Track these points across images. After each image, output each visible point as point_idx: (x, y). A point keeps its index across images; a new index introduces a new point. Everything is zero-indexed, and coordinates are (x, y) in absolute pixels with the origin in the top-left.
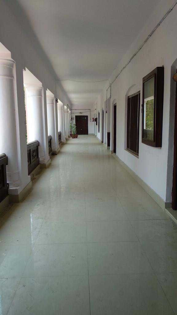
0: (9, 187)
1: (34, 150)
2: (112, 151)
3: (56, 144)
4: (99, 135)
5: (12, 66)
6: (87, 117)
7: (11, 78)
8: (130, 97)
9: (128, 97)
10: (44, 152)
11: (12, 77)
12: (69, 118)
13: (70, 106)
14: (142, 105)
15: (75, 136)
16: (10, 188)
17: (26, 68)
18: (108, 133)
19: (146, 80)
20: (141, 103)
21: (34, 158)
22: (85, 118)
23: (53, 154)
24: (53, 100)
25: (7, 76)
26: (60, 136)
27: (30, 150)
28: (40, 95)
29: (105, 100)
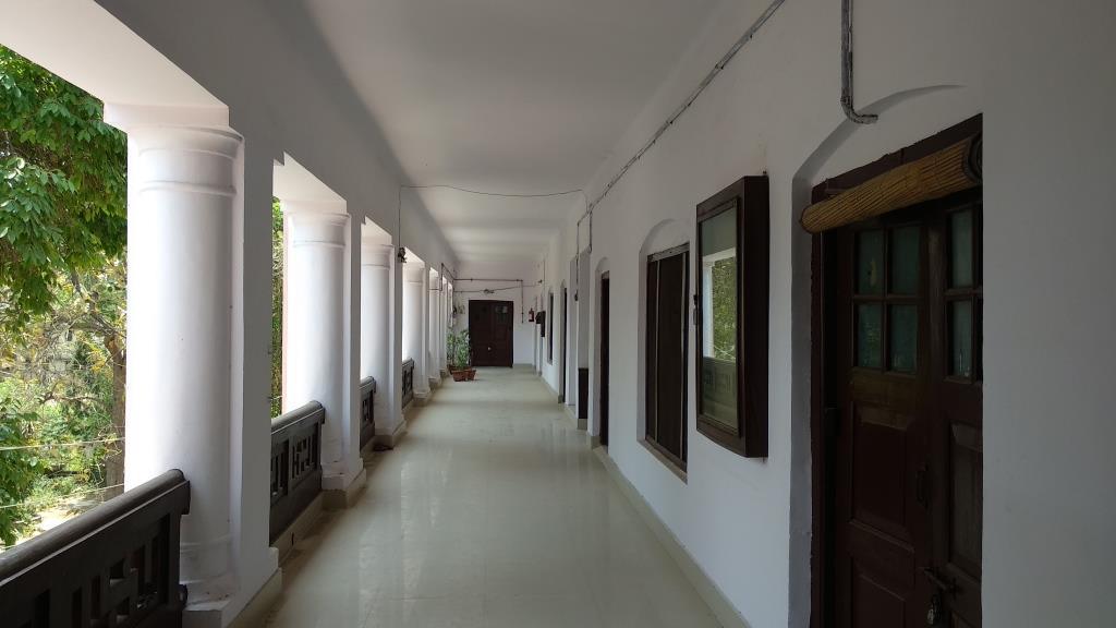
0: (189, 601)
1: (305, 441)
2: (593, 438)
3: (392, 410)
4: (551, 374)
5: (233, 152)
6: (510, 304)
7: (224, 194)
8: (657, 258)
9: (650, 257)
10: (343, 444)
11: (231, 189)
12: (447, 309)
13: (452, 267)
14: (695, 297)
15: (463, 374)
16: (191, 608)
17: (286, 155)
18: (580, 370)
19: (707, 212)
20: (693, 291)
21: (303, 470)
22: (505, 310)
23: (377, 445)
24: (389, 252)
25: (209, 186)
26: (408, 375)
27: (287, 442)
28: (338, 240)
29: (573, 255)
